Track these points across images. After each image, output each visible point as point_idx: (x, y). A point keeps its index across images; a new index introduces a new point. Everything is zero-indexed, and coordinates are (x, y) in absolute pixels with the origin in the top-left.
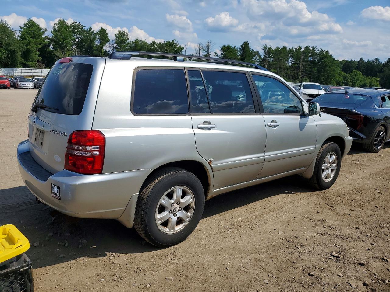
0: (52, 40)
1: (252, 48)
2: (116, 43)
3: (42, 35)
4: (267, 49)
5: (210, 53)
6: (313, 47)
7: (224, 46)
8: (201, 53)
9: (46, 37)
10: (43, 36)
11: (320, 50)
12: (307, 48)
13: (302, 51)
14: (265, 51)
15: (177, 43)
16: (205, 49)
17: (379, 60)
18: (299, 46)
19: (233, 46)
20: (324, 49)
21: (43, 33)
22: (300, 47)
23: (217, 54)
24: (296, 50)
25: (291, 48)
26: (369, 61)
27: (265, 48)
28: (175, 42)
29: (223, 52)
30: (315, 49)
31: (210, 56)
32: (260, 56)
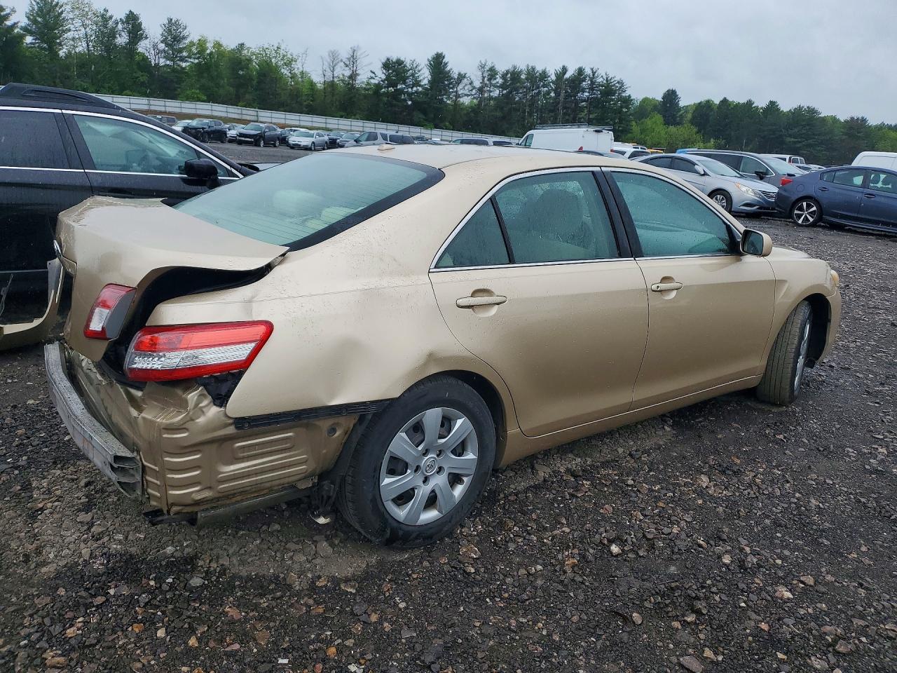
0: (27, 30)
1: (450, 66)
2: (162, 42)
3: (6, 20)
4: (487, 68)
5: (357, 72)
6: (592, 69)
7: (388, 59)
8: (337, 71)
9: (15, 24)
10: (8, 23)
11: (605, 77)
12: (581, 71)
13: (567, 76)
14: (483, 73)
16: (348, 63)
18: (563, 67)
19: (408, 60)
20: (611, 76)
21: (6, 17)
22: (564, 70)
23: (374, 73)
24: (557, 75)
25: (543, 70)
27: (482, 67)
28: (283, 47)
29: (384, 71)
30: (596, 75)
31: (359, 77)
32: (471, 83)
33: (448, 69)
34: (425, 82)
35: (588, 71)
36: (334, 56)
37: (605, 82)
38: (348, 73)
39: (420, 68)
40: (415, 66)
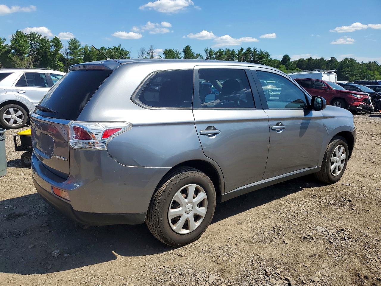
2: (69, 49)
3: (2, 44)
4: (209, 51)
5: (153, 56)
6: (254, 48)
9: (6, 45)
13: (243, 52)
14: (207, 53)
15: (123, 48)
16: (149, 53)
21: (2, 42)
22: (242, 49)
23: (160, 56)
24: (239, 52)
27: (206, 50)
28: (121, 48)
29: (165, 55)
30: (256, 51)
33: (192, 52)
37: (260, 53)
39: (180, 53)
40: (178, 52)
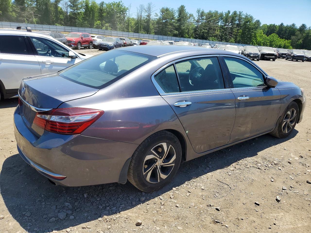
1: (187, 11)
7: (163, 8)
8: (143, 13)
11: (245, 15)
12: (235, 13)
17: (295, 26)
18: (229, 11)
19: (171, 9)
20: (248, 14)
25: (221, 12)
26: (287, 26)
31: (151, 16)
32: (194, 18)
34: (176, 18)
35: (238, 13)
36: (142, 7)
38: (147, 14)
